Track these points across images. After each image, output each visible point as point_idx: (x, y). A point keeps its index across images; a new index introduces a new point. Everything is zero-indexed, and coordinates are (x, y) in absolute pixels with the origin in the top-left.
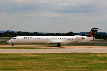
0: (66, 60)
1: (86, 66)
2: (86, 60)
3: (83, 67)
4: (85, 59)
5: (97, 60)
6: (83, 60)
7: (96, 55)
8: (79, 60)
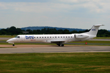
0: (4, 63)
1: (28, 69)
2: (30, 62)
3: (24, 71)
4: (28, 61)
5: (44, 62)
6: (26, 62)
7: (43, 55)
8: (21, 63)
